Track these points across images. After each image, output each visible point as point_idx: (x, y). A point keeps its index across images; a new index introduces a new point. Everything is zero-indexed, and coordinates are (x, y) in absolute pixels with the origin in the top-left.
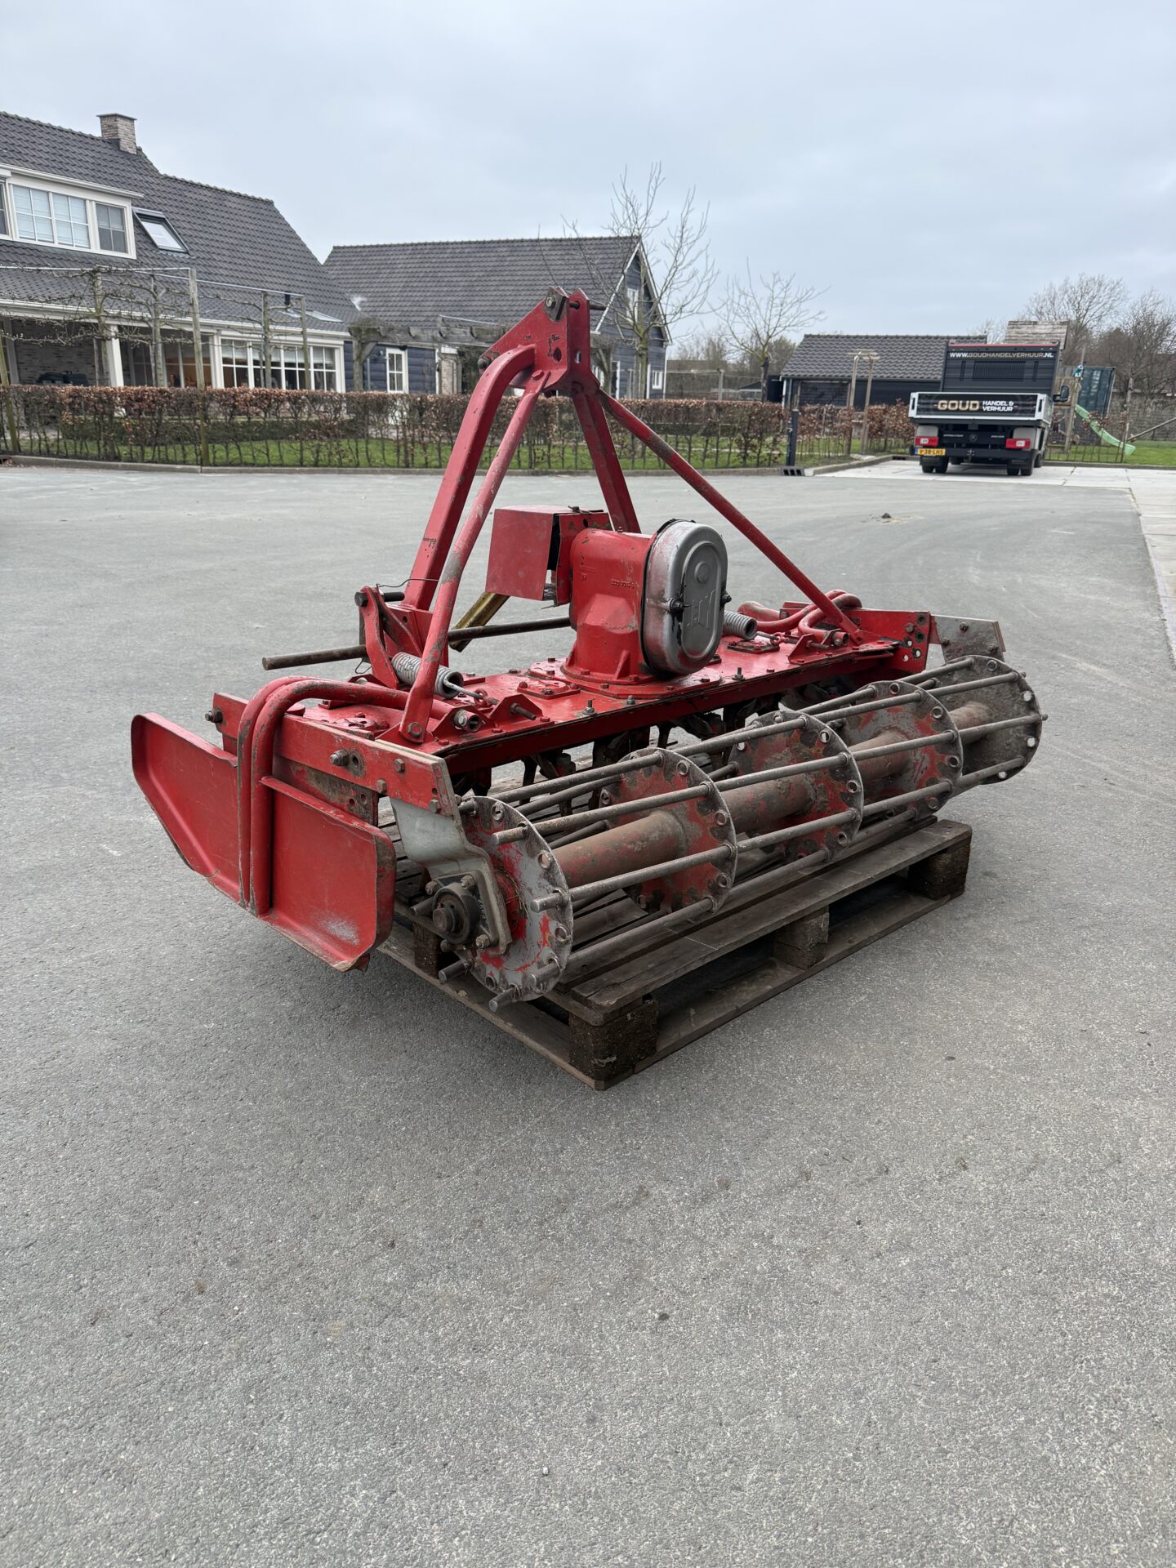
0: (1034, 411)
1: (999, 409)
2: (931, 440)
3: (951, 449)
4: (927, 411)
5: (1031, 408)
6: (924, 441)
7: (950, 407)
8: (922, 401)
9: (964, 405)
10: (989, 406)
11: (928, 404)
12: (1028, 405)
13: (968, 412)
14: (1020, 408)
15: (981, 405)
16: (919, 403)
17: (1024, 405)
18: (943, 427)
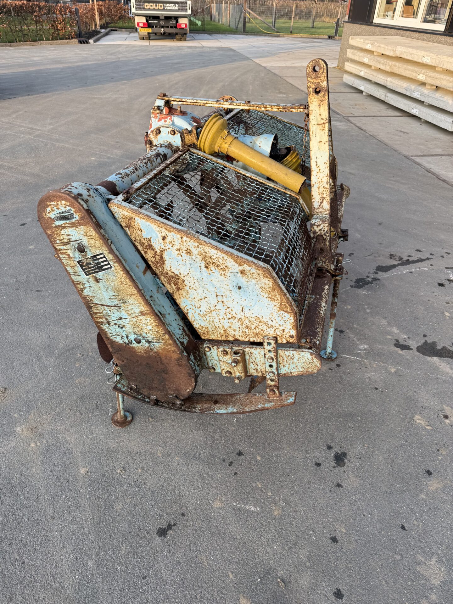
0: (187, 10)
1: (172, 8)
2: (144, 23)
3: (153, 28)
4: (140, 9)
5: (185, 8)
6: (141, 25)
7: (151, 8)
8: (137, 4)
9: (156, 6)
10: (168, 6)
11: (140, 5)
12: (184, 6)
13: (159, 10)
14: (181, 8)
15: (164, 6)
16: (136, 5)
17: (182, 6)
18: (148, 17)
